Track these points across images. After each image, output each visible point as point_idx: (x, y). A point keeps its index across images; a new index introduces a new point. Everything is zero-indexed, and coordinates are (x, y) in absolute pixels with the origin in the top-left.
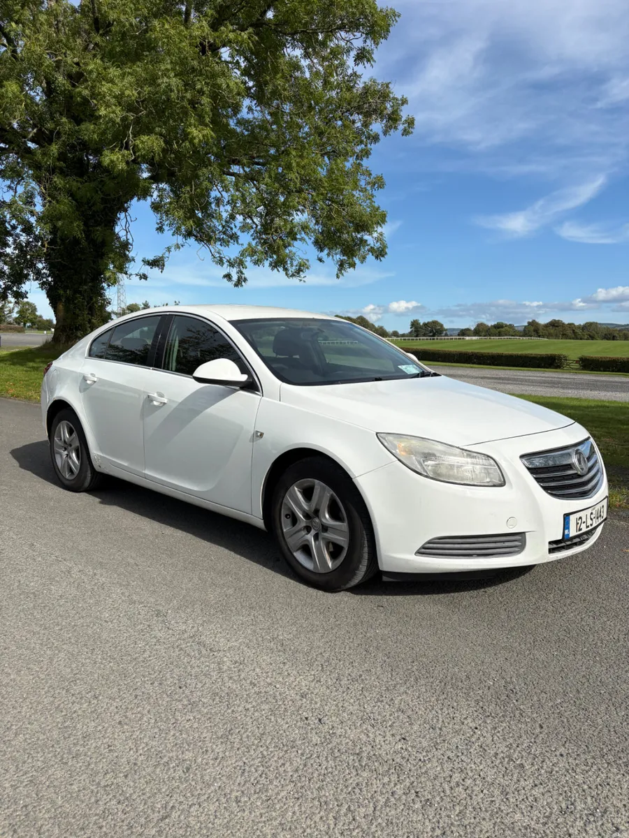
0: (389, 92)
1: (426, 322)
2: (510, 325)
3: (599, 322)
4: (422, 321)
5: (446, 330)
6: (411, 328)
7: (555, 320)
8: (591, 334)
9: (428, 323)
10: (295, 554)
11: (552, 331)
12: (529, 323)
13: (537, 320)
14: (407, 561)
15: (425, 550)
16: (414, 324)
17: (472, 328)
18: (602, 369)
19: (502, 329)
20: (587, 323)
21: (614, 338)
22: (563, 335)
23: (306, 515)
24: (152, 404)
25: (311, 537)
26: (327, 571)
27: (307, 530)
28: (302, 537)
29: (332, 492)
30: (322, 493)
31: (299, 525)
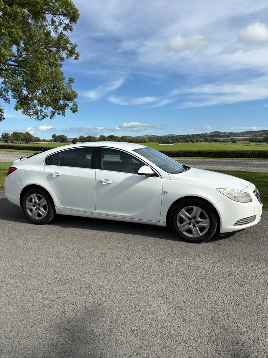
0: (69, 40)
1: (59, 135)
2: (93, 137)
3: (126, 136)
4: (57, 135)
5: (68, 139)
6: (52, 138)
9: (60, 136)
10: (184, 233)
12: (101, 136)
13: (104, 135)
14: (231, 228)
15: (236, 224)
16: (54, 136)
17: (78, 138)
19: (90, 139)
23: (189, 219)
24: (102, 184)
25: (191, 226)
26: (199, 236)
27: (189, 224)
28: (187, 227)
29: (202, 210)
30: (197, 210)
31: (185, 223)
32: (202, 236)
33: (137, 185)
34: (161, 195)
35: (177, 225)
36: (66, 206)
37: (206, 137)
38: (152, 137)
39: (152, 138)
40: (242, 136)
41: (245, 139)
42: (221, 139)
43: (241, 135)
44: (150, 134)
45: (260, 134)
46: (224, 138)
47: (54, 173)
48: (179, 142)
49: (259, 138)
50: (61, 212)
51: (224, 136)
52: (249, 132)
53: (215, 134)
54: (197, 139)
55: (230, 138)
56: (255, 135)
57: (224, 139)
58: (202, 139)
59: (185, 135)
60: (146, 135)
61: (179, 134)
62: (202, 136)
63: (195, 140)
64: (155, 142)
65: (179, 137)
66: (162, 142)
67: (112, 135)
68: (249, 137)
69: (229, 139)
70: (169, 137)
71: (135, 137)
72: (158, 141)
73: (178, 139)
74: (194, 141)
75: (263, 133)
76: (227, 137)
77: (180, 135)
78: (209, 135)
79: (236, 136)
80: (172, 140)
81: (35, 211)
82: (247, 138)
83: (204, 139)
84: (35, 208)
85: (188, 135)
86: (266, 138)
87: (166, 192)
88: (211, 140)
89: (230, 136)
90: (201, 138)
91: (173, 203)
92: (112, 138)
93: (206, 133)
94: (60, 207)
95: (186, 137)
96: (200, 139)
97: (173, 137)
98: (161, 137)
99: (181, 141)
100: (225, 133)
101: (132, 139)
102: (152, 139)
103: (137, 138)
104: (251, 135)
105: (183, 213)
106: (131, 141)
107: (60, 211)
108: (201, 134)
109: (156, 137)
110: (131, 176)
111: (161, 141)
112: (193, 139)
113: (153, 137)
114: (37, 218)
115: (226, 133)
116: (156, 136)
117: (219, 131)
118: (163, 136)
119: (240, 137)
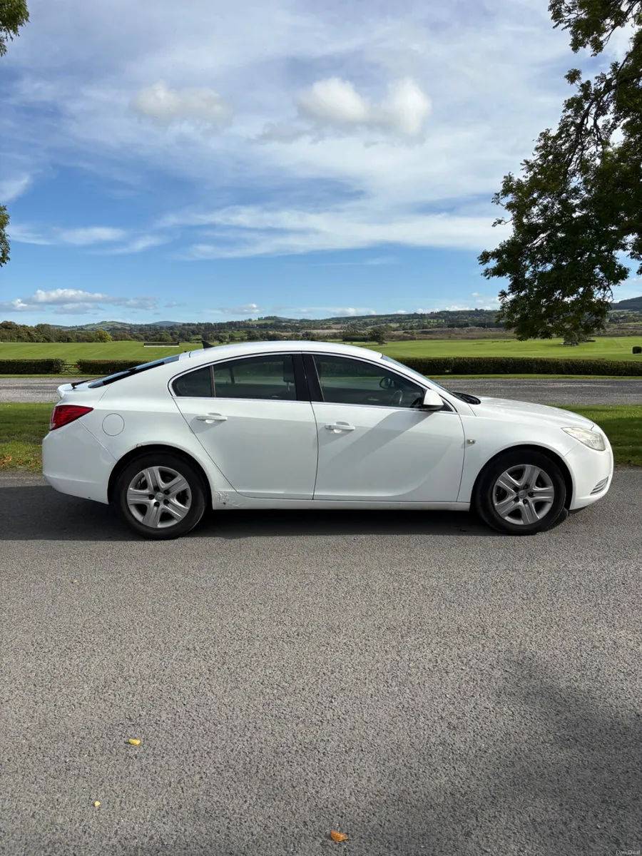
3: (50, 324)
7: (7, 322)
8: (46, 336)
10: (505, 519)
11: (6, 334)
14: (586, 500)
15: (594, 491)
18: (102, 372)
20: (39, 325)
21: (69, 340)
22: (18, 337)
23: (516, 489)
24: (332, 432)
25: (521, 503)
26: (536, 521)
27: (517, 500)
28: (513, 506)
29: (541, 470)
30: (532, 472)
31: (510, 498)
32: (542, 519)
33: (410, 430)
34: (462, 447)
35: (493, 505)
36: (239, 489)
37: (251, 330)
38: (119, 326)
39: (119, 329)
40: (327, 329)
41: (335, 333)
42: (283, 334)
43: (325, 326)
44: (111, 320)
45: (363, 324)
46: (289, 332)
47: (207, 415)
48: (188, 340)
49: (363, 332)
50: (224, 503)
51: (290, 327)
52: (341, 318)
53: (269, 322)
54: (230, 332)
55: (304, 331)
56: (354, 325)
57: (290, 334)
58: (242, 333)
59: (200, 324)
60: (102, 323)
61: (186, 322)
62: (240, 327)
63: (227, 335)
64: (129, 340)
65: (187, 327)
66: (146, 339)
67: (9, 321)
68: (342, 331)
69: (301, 334)
70: (162, 328)
71: (73, 327)
72: (137, 338)
73: (186, 332)
74: (225, 338)
75: (368, 320)
76: (297, 329)
77: (189, 325)
78: (257, 325)
79: (315, 328)
80: (171, 334)
81: (155, 508)
82: (339, 331)
83: (246, 333)
84: (154, 501)
85: (209, 324)
86: (377, 333)
87: (473, 442)
88: (261, 336)
89: (302, 328)
90: (238, 331)
91: (486, 461)
92: (9, 328)
93: (250, 320)
94: (226, 492)
95: (203, 328)
96: (237, 334)
97: (171, 328)
98: (141, 329)
99: (193, 337)
100: (290, 321)
101: (66, 332)
102: (118, 333)
103: (78, 329)
104: (346, 325)
105: (505, 480)
106: (65, 336)
107: (222, 501)
108: (239, 322)
109: (128, 328)
110: (394, 413)
111: (143, 337)
112: (221, 334)
113: (122, 328)
114: (160, 526)
115: (292, 320)
116: (130, 325)
117: (278, 316)
118: (146, 325)
119: (323, 329)
